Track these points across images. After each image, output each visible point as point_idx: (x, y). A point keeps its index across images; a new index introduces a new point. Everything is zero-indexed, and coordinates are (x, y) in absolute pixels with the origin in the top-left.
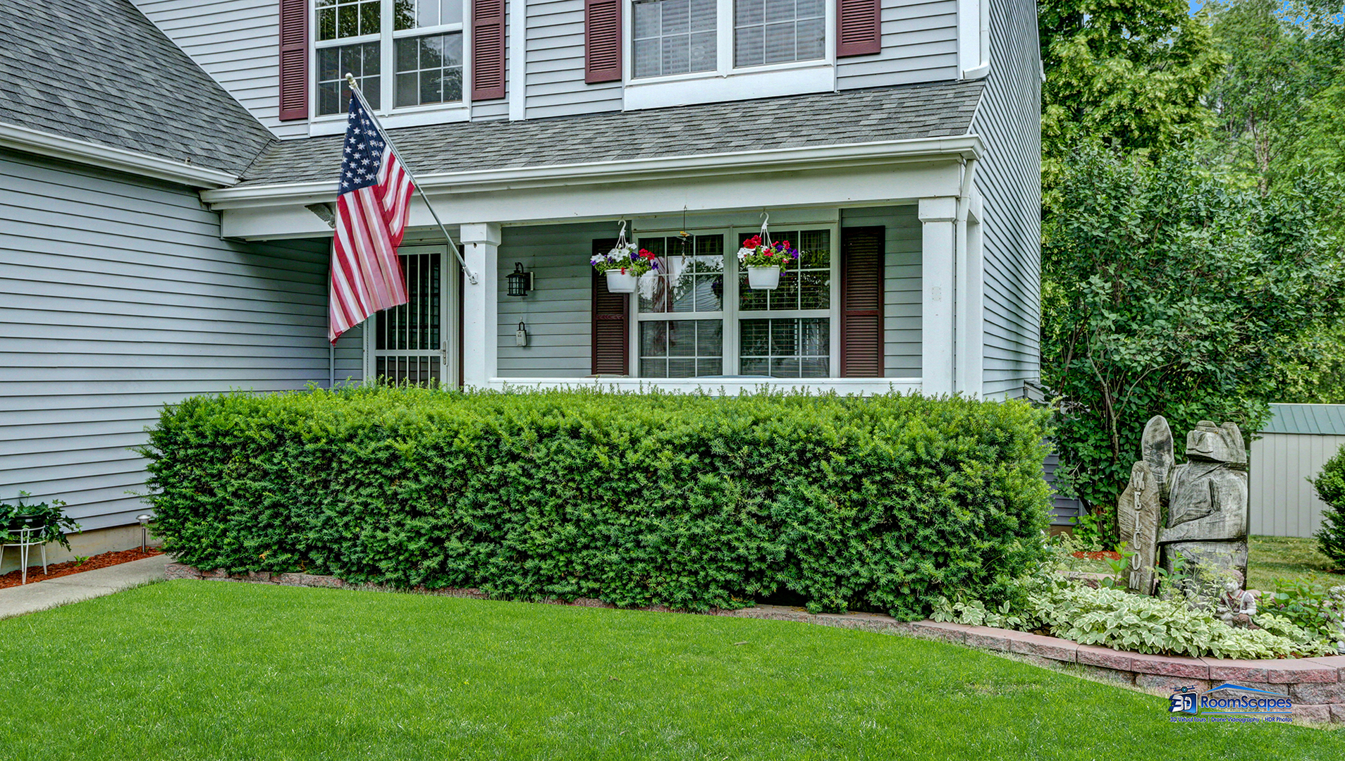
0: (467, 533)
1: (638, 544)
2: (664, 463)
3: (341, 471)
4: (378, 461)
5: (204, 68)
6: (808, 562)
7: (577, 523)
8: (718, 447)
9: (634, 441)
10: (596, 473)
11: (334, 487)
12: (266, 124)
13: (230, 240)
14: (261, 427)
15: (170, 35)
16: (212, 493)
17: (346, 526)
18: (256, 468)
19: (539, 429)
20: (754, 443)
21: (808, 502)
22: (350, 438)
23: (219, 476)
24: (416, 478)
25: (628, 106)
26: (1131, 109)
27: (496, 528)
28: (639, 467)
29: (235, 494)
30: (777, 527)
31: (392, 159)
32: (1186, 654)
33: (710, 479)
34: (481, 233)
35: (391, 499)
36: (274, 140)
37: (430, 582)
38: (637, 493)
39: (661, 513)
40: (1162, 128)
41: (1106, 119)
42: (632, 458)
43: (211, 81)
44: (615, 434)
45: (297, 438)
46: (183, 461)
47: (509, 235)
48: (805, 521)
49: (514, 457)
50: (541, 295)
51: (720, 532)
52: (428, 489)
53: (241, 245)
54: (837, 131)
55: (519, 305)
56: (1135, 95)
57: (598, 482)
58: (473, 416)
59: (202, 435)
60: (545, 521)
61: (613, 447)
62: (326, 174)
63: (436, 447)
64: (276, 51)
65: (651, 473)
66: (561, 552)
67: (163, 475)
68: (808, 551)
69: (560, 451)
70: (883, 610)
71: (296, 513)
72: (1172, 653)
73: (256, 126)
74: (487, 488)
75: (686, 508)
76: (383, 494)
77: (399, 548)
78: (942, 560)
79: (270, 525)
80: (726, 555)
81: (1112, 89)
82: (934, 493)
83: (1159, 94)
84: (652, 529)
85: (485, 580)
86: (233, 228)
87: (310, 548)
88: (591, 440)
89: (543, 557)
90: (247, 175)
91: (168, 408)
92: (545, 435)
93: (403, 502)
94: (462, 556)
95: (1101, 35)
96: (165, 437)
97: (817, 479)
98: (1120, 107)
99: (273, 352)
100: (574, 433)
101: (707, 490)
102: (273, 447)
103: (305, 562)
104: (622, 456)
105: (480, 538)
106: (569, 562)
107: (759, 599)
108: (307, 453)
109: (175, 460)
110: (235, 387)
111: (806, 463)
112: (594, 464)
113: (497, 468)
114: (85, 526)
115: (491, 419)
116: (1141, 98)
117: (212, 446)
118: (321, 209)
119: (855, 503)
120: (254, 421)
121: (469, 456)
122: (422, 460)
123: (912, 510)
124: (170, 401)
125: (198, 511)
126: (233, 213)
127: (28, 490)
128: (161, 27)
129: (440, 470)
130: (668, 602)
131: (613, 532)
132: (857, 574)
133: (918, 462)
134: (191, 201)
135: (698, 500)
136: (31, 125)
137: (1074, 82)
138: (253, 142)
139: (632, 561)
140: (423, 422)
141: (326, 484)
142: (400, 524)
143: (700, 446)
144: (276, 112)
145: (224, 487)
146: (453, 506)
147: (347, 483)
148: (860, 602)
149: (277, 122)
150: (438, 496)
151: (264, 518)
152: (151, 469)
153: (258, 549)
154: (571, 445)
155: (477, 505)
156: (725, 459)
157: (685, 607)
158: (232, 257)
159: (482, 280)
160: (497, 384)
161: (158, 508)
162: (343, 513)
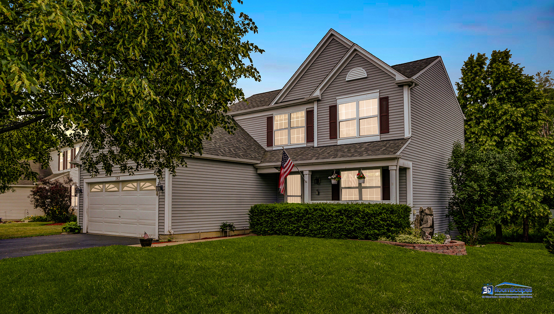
0: (303, 227)
1: (331, 228)
2: (334, 214)
3: (282, 217)
4: (288, 215)
5: (251, 136)
6: (357, 231)
7: (321, 225)
8: (343, 212)
9: (330, 211)
10: (323, 216)
11: (281, 219)
12: (264, 147)
13: (258, 174)
14: (268, 209)
15: (244, 129)
16: (260, 221)
17: (283, 226)
18: (267, 216)
19: (315, 209)
20: (349, 211)
21: (357, 221)
22: (283, 211)
23: (261, 218)
24: (294, 218)
25: (338, 144)
26: (510, 120)
27: (308, 225)
28: (330, 215)
29: (264, 221)
30: (352, 225)
31: (290, 160)
32: (412, 243)
33: (341, 217)
34: (307, 172)
35: (290, 222)
36: (266, 151)
37: (298, 235)
38: (330, 220)
39: (334, 223)
40: (522, 125)
41: (502, 123)
42: (329, 213)
43: (253, 138)
44: (327, 210)
45: (274, 211)
46: (255, 215)
47: (313, 173)
48: (357, 224)
49: (310, 214)
50: (321, 184)
51: (343, 226)
52: (296, 220)
53: (260, 175)
54: (374, 153)
55: (317, 186)
56: (511, 116)
57: (324, 218)
58: (304, 207)
59: (258, 211)
60: (315, 225)
61: (326, 212)
62: (277, 161)
63: (298, 212)
64: (266, 132)
65: (332, 216)
66: (318, 230)
67: (251, 218)
68: (357, 229)
69: (318, 213)
70: (370, 239)
71: (274, 224)
72: (409, 243)
73: (262, 148)
74: (306, 219)
75: (338, 222)
76: (289, 221)
77: (292, 230)
78: (379, 230)
79: (270, 226)
80: (344, 230)
81: (505, 113)
82: (377, 219)
83: (519, 115)
84: (333, 226)
85: (306, 235)
86: (259, 172)
87: (276, 230)
88: (323, 211)
89: (315, 231)
90: (262, 161)
91: (252, 207)
92: (315, 210)
93: (292, 222)
94: (302, 231)
95: (503, 96)
96: (252, 211)
97: (359, 217)
98: (507, 120)
99: (261, 196)
100: (320, 209)
101: (341, 219)
102: (270, 213)
103: (276, 233)
104: (328, 213)
105: (305, 228)
106: (320, 232)
107: (351, 238)
108: (276, 214)
109: (253, 215)
110: (260, 203)
111: (357, 214)
112: (323, 215)
113: (308, 216)
114: (237, 229)
115: (307, 208)
116: (513, 117)
117: (260, 213)
118: (276, 168)
119: (365, 221)
120: (267, 208)
121: (303, 214)
122: (295, 214)
123: (373, 222)
124: (252, 206)
125: (258, 224)
126: (259, 169)
127: (227, 221)
128: (242, 127)
129: (298, 216)
130: (335, 238)
131: (326, 226)
132: (365, 233)
133: (374, 214)
134: (252, 167)
135: (339, 220)
136: (228, 156)
137: (493, 112)
138: (262, 152)
139: (330, 231)
140: (296, 208)
141: (279, 219)
142: (292, 226)
143: (340, 211)
144: (266, 145)
145: (262, 220)
146: (300, 223)
147: (283, 219)
148: (367, 238)
149: (266, 147)
150: (298, 221)
151: (269, 225)
152: (249, 217)
153: (268, 231)
154: (319, 212)
155: (304, 222)
156: (344, 213)
157: (338, 238)
158: (259, 177)
159: (308, 182)
160: (311, 202)
161: (251, 224)
162: (282, 224)
